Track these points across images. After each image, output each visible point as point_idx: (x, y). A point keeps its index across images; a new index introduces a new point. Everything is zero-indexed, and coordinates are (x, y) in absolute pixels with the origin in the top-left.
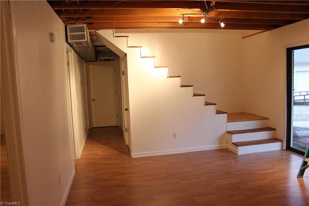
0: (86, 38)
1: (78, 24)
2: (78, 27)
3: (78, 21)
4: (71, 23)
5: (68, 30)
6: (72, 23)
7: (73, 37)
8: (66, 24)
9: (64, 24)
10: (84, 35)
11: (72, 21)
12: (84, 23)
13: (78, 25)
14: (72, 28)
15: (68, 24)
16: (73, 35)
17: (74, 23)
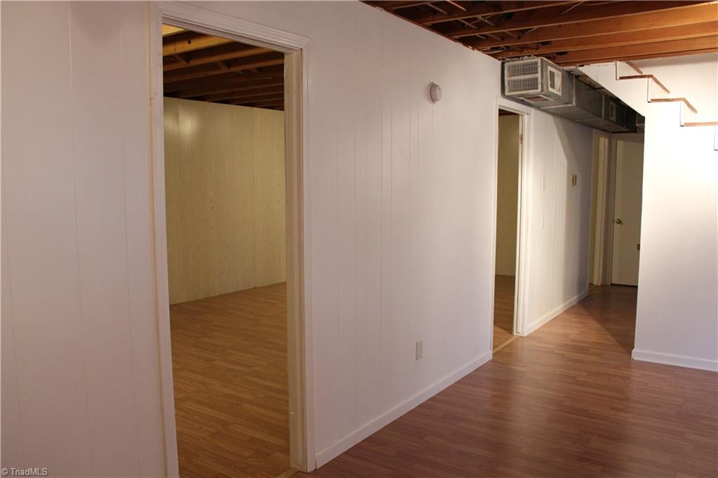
0: (540, 86)
1: (526, 57)
2: (524, 65)
3: (524, 52)
4: (512, 58)
5: (506, 71)
6: (515, 57)
7: (516, 86)
8: (503, 59)
9: (500, 60)
10: (537, 79)
11: (511, 53)
12: (538, 56)
13: (527, 60)
14: (513, 66)
15: (507, 59)
16: (514, 81)
17: (519, 57)
